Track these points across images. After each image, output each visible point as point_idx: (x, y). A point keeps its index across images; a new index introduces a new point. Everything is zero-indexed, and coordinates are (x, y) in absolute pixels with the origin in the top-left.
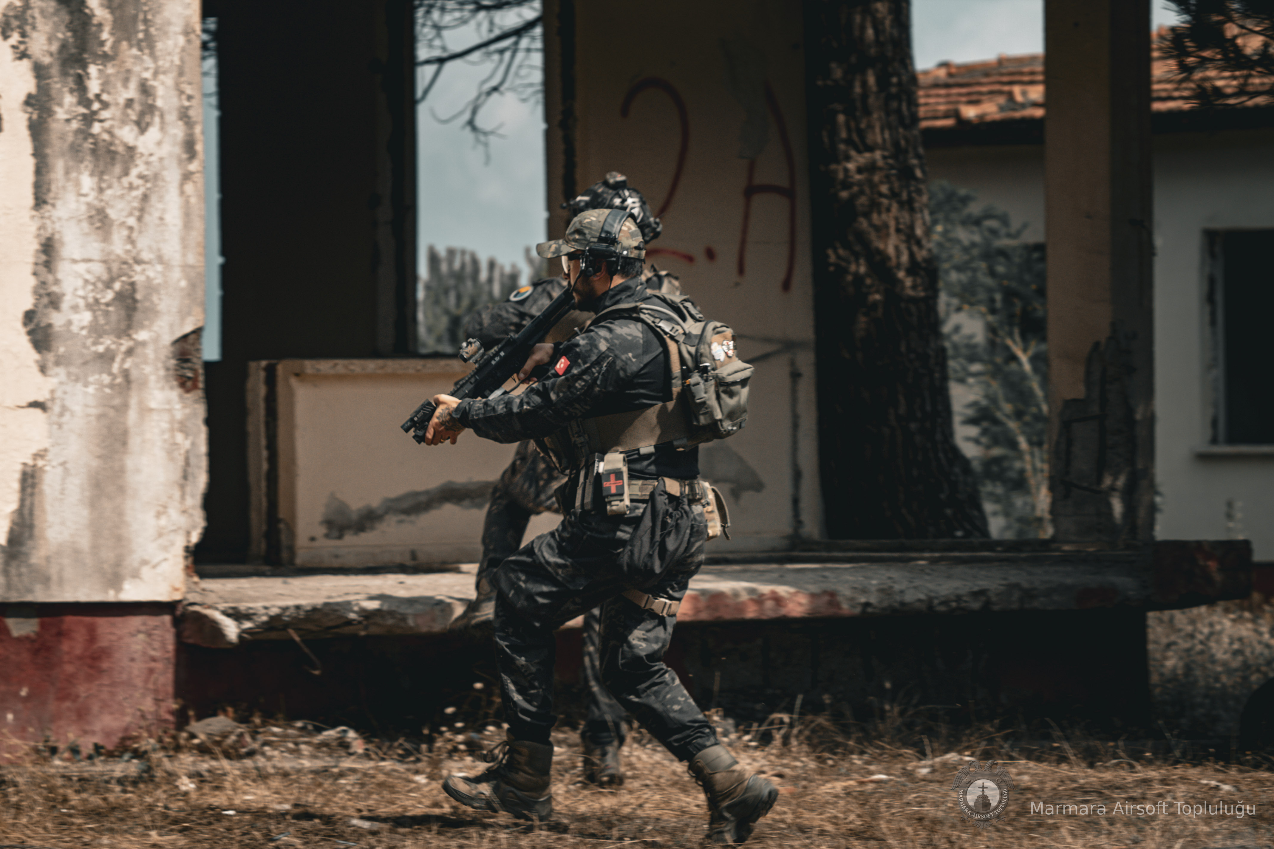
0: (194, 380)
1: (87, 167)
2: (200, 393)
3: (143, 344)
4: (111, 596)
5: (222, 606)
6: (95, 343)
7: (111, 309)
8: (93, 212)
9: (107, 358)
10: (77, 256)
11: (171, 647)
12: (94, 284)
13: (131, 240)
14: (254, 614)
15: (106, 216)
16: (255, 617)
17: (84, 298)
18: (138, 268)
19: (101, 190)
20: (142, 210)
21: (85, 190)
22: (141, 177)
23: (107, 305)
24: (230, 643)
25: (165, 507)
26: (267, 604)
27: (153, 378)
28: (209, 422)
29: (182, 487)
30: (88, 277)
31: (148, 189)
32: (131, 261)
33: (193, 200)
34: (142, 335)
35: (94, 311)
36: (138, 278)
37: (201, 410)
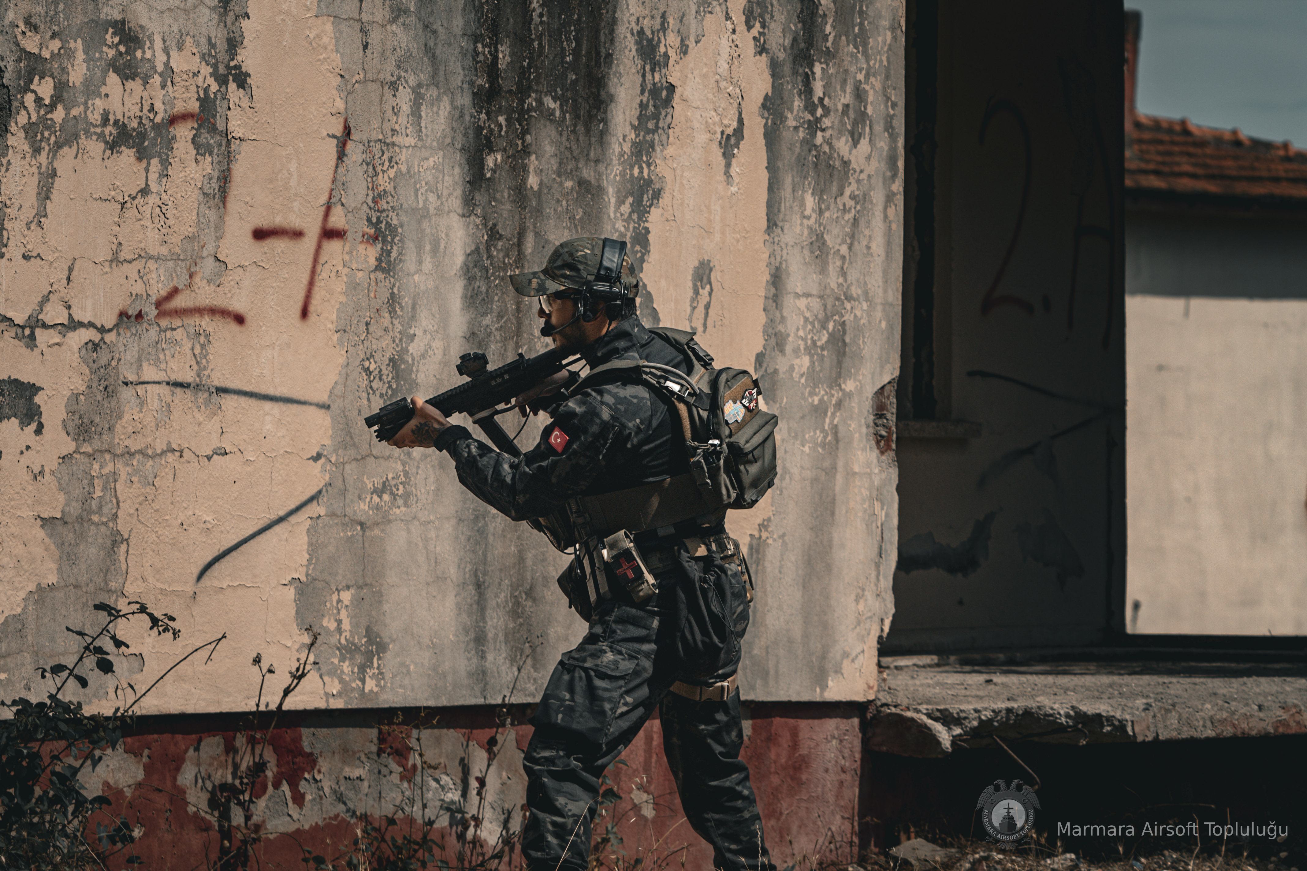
0: (888, 440)
1: (809, 184)
2: (892, 454)
3: (849, 395)
4: (816, 696)
5: (923, 708)
6: (812, 394)
7: (825, 353)
8: (814, 238)
9: (819, 411)
10: (799, 290)
11: (858, 756)
12: (812, 324)
13: (843, 273)
14: (965, 718)
15: (824, 243)
16: (966, 723)
17: (804, 339)
18: (848, 306)
19: (821, 212)
20: (853, 236)
21: (808, 212)
22: (853, 197)
23: (822, 348)
24: (944, 752)
25: (863, 590)
26: (979, 706)
27: (857, 435)
28: (898, 489)
29: (877, 565)
30: (808, 315)
31: (858, 212)
32: (843, 298)
33: (894, 226)
34: (849, 386)
35: (811, 356)
36: (848, 317)
37: (894, 474)
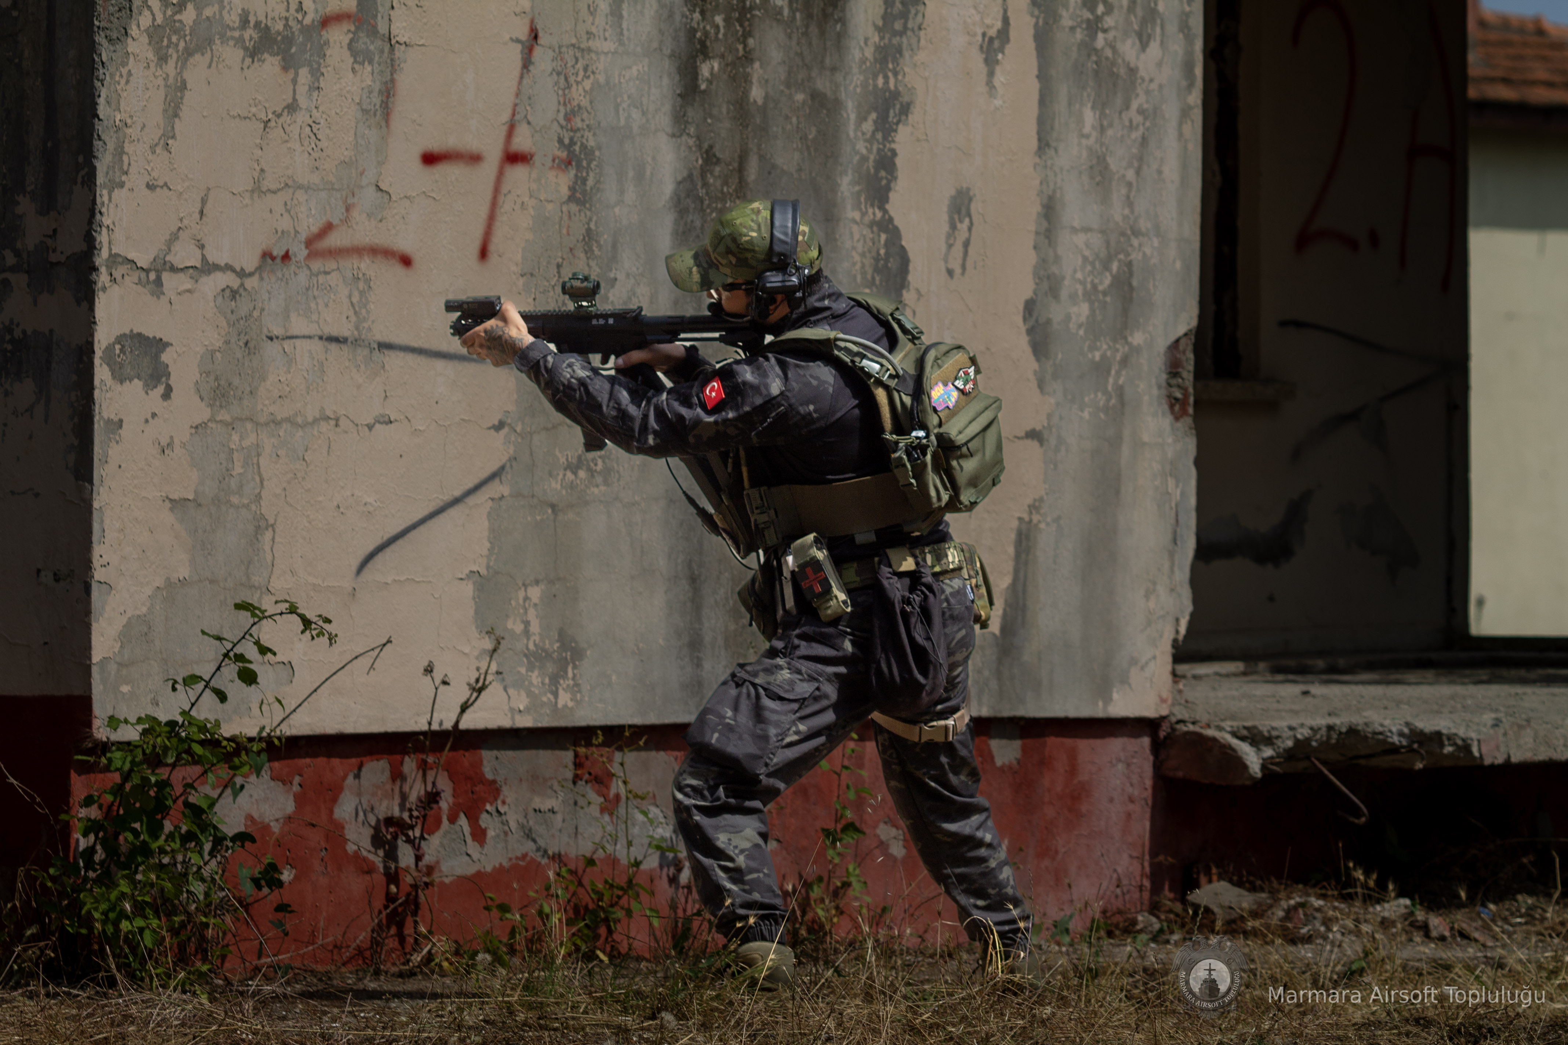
0: (1183, 403)
1: (1089, 96)
2: (1189, 421)
3: (1137, 350)
4: (1098, 711)
5: (1227, 725)
6: (1093, 348)
7: (1108, 299)
8: (1094, 161)
9: (1101, 369)
10: (1076, 224)
11: (1149, 783)
12: (1093, 264)
13: (1129, 203)
14: (1278, 737)
15: (1106, 167)
16: (1279, 742)
17: (1083, 283)
18: (1135, 242)
19: (1102, 130)
20: (1141, 159)
21: (1087, 129)
22: (1141, 111)
23: (1105, 293)
24: (1252, 778)
25: (1154, 583)
26: (1294, 723)
27: (1146, 398)
28: (1198, 463)
29: (1172, 554)
30: (1087, 253)
31: (1148, 129)
32: (1129, 232)
33: (1190, 146)
34: (1137, 338)
35: (1091, 302)
36: (1136, 256)
37: (1190, 445)
